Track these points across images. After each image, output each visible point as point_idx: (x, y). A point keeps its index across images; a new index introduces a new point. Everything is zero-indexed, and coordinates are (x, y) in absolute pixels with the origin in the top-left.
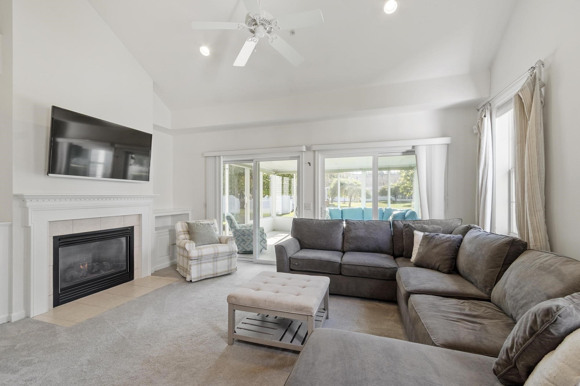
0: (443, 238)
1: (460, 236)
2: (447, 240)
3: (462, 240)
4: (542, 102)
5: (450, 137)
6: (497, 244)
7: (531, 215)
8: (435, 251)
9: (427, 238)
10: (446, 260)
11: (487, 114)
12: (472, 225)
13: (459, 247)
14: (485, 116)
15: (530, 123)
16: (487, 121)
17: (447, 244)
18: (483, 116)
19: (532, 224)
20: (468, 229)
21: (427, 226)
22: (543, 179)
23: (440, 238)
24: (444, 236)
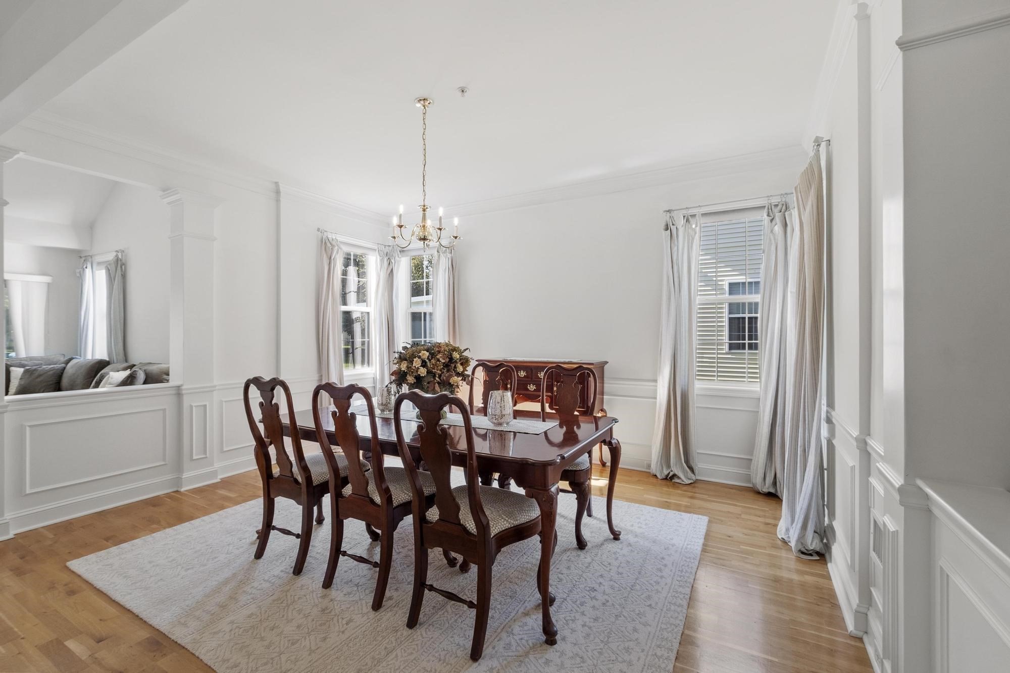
0: (47, 369)
1: (63, 365)
2: (51, 370)
3: (64, 368)
4: (122, 275)
5: (51, 276)
6: (91, 364)
7: (115, 345)
8: (39, 380)
9: (29, 371)
10: (51, 385)
11: (88, 266)
12: (74, 357)
13: (62, 373)
14: (86, 268)
15: (114, 287)
16: (88, 272)
17: (51, 372)
18: (85, 267)
19: (115, 351)
20: (71, 359)
21: (26, 363)
22: (123, 323)
23: (44, 369)
24: (47, 367)
